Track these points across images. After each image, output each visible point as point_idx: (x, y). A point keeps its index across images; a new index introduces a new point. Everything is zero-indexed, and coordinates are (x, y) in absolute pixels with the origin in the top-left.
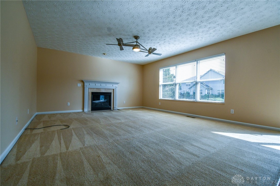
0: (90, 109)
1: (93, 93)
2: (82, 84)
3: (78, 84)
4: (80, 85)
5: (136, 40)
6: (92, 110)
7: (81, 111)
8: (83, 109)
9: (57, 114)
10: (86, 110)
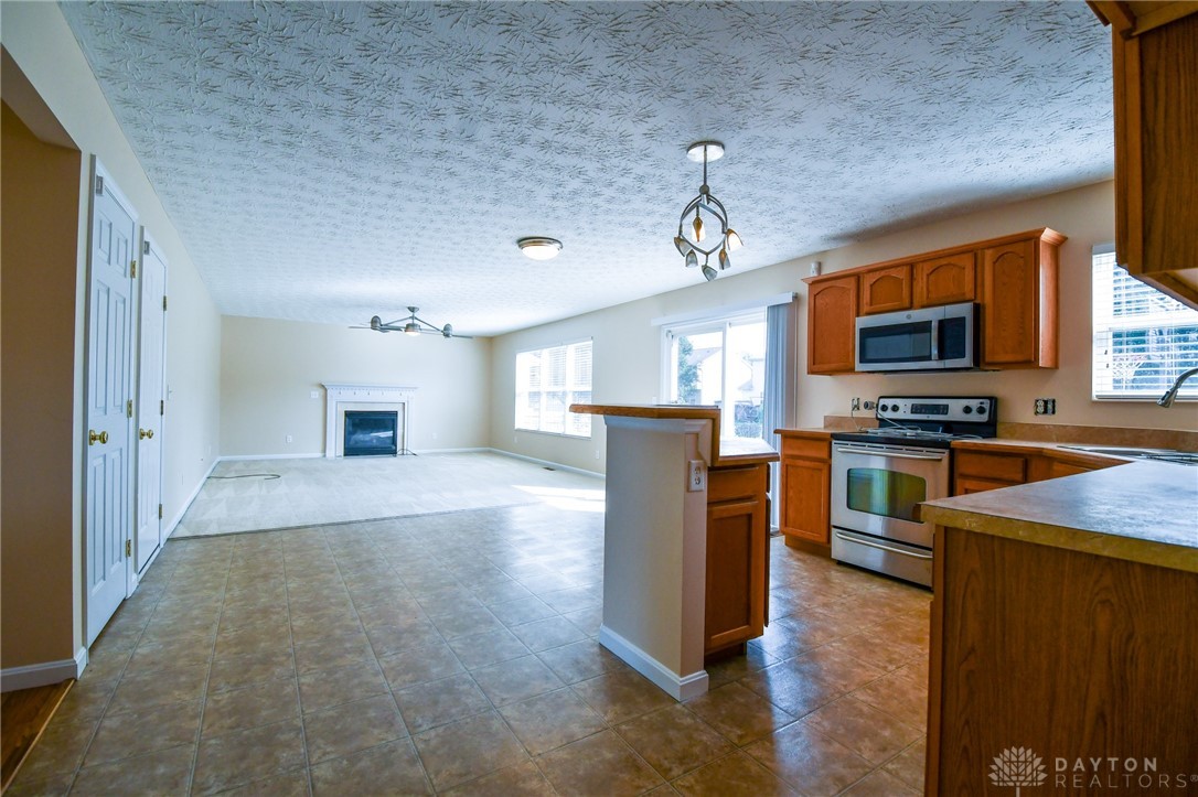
0: (341, 451)
1: (348, 414)
2: (321, 391)
3: (313, 393)
4: (316, 394)
5: (411, 314)
6: (345, 455)
7: (320, 455)
8: (324, 451)
9: (262, 460)
10: (330, 453)
